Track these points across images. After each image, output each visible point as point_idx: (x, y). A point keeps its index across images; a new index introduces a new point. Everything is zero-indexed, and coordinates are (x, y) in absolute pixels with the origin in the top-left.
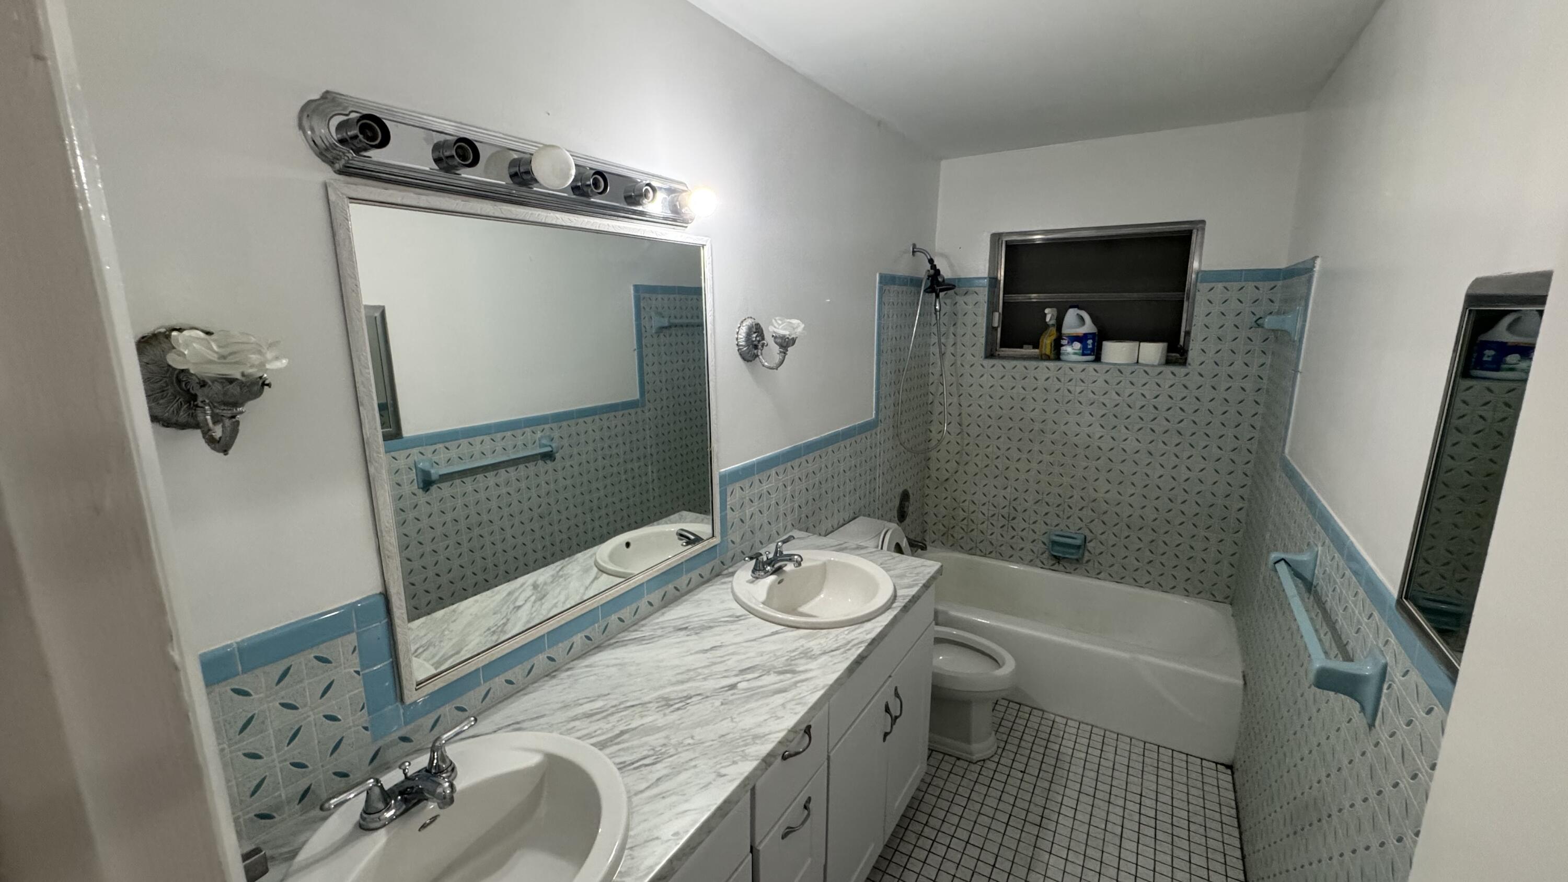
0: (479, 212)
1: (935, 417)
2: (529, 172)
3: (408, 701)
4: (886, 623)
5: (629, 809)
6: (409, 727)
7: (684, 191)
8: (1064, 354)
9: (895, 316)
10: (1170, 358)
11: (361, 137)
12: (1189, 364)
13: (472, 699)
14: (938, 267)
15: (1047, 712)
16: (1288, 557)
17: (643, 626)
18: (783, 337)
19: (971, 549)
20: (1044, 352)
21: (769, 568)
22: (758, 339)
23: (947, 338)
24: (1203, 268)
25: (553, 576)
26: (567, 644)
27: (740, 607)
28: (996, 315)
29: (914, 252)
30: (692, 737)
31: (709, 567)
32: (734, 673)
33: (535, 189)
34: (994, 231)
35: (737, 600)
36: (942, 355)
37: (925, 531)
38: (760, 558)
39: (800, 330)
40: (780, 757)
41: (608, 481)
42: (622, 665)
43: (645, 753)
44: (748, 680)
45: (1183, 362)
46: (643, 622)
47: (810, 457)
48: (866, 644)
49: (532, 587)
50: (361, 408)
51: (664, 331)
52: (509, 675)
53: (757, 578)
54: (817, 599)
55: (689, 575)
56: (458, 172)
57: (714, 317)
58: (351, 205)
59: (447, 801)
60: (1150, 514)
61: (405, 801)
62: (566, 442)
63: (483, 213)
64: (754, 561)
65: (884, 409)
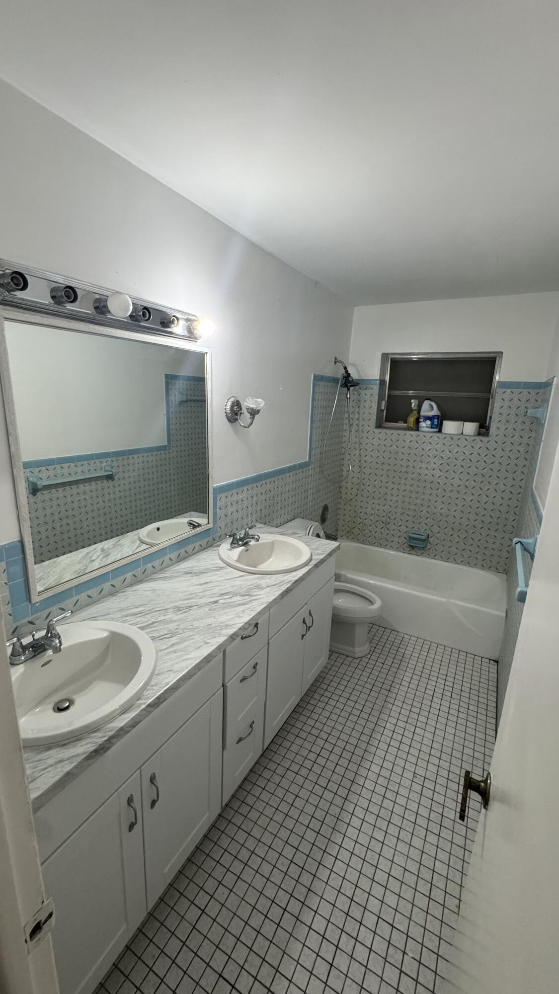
0: (77, 329)
1: (345, 462)
2: (106, 306)
3: (33, 602)
4: (304, 573)
5: (156, 658)
6: (33, 616)
7: (195, 320)
8: (421, 427)
9: (322, 400)
10: (481, 432)
11: (12, 284)
12: (490, 436)
13: (69, 603)
14: (349, 372)
15: (400, 632)
16: (521, 540)
17: (166, 571)
18: (252, 409)
19: (363, 541)
20: (409, 426)
21: (240, 543)
22: (238, 409)
23: (354, 415)
24: (501, 380)
25: (113, 545)
26: (122, 578)
27: (222, 562)
28: (384, 402)
29: (335, 362)
30: (192, 625)
31: (206, 541)
32: (217, 595)
33: (109, 316)
34: (384, 352)
35: (221, 559)
36: (351, 425)
37: (337, 530)
38: (236, 536)
39: (262, 405)
40: (240, 637)
41: (147, 495)
42: (154, 590)
43: (166, 632)
44: (225, 599)
45: (486, 434)
46: (167, 569)
47: (268, 481)
48: (292, 582)
49: (100, 550)
50: (10, 437)
51: (183, 403)
52: (89, 592)
53: (233, 548)
54: (269, 561)
55: (194, 545)
56: (64, 305)
57: (212, 395)
58: (5, 322)
59: (57, 650)
60: (465, 522)
61: (34, 651)
62: (121, 469)
63: (79, 329)
64: (232, 538)
65: (314, 456)
